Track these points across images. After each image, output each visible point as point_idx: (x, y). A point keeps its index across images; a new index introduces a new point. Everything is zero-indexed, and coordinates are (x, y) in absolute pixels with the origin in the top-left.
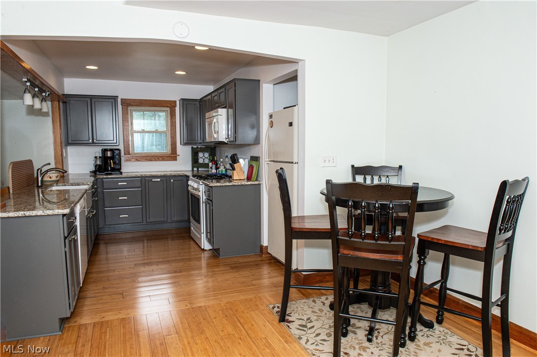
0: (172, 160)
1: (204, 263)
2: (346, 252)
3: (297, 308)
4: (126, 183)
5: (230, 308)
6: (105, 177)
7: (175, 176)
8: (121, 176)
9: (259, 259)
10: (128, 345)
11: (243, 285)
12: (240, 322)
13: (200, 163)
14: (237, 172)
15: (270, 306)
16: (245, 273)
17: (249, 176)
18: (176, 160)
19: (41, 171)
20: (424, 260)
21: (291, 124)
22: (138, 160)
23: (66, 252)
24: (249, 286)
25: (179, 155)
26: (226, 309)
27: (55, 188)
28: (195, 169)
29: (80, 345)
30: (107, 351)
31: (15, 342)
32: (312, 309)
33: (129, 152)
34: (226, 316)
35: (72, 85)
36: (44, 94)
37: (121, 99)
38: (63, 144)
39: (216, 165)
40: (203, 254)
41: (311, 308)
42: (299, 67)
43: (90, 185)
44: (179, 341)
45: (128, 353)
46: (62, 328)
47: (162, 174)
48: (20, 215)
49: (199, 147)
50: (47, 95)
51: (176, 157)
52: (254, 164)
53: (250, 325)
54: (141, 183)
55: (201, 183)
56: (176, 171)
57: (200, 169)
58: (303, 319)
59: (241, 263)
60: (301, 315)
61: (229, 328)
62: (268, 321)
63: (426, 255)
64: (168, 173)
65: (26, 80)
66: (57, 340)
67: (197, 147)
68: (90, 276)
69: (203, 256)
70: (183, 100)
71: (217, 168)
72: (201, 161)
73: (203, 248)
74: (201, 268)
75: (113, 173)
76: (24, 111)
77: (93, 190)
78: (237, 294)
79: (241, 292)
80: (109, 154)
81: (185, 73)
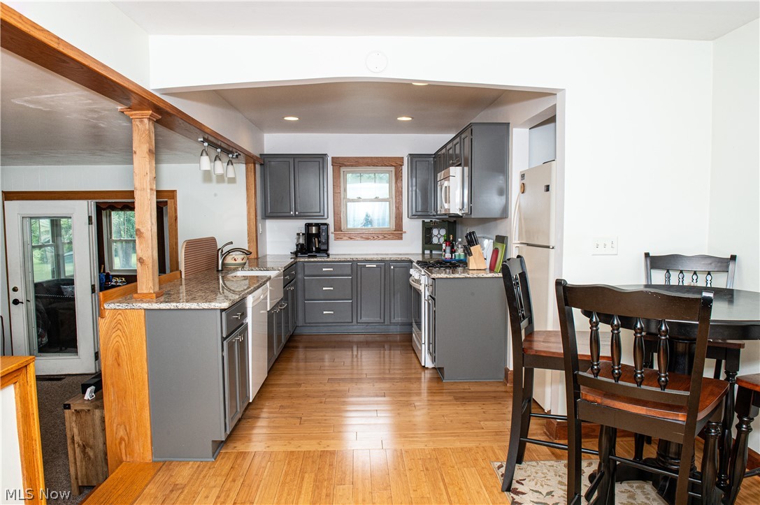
0: (395, 239)
1: (424, 385)
2: (591, 397)
3: (537, 473)
4: (332, 269)
5: (437, 459)
6: (306, 260)
7: (396, 261)
8: (326, 259)
9: (503, 389)
10: (286, 489)
11: (465, 426)
12: (443, 480)
13: (435, 244)
14: (474, 259)
15: (496, 463)
16: (474, 408)
17: (492, 265)
18: (401, 238)
19: (222, 251)
20: (748, 423)
21: (548, 188)
22: (351, 239)
23: (223, 357)
24: (473, 428)
25: (405, 232)
26: (430, 459)
27: (240, 273)
28: (427, 252)
29: (231, 479)
30: (258, 493)
31: (162, 463)
32: (560, 479)
33: (340, 228)
34: (427, 469)
35: (275, 142)
36: (230, 156)
37: (332, 158)
38: (259, 217)
39: (452, 248)
40: (423, 373)
41: (559, 476)
42: (558, 100)
43: (282, 271)
44: (351, 496)
45: (283, 501)
46: (216, 453)
47: (379, 257)
48: (172, 308)
49: (433, 220)
50: (234, 157)
51: (402, 234)
52: (499, 246)
53: (456, 489)
54: (352, 269)
55: (423, 273)
56: (400, 254)
57: (434, 252)
58: (540, 493)
59: (472, 392)
60: (539, 484)
61: (426, 487)
62: (485, 486)
63: (751, 416)
64: (388, 258)
65: (202, 140)
66: (207, 468)
67: (431, 221)
68: (271, 389)
69: (423, 376)
70: (412, 156)
71: (453, 252)
72: (435, 240)
73: (423, 364)
74: (420, 393)
75: (318, 255)
76: (200, 177)
77: (288, 277)
78: (453, 438)
79: (458, 436)
80: (314, 230)
81: (410, 119)
